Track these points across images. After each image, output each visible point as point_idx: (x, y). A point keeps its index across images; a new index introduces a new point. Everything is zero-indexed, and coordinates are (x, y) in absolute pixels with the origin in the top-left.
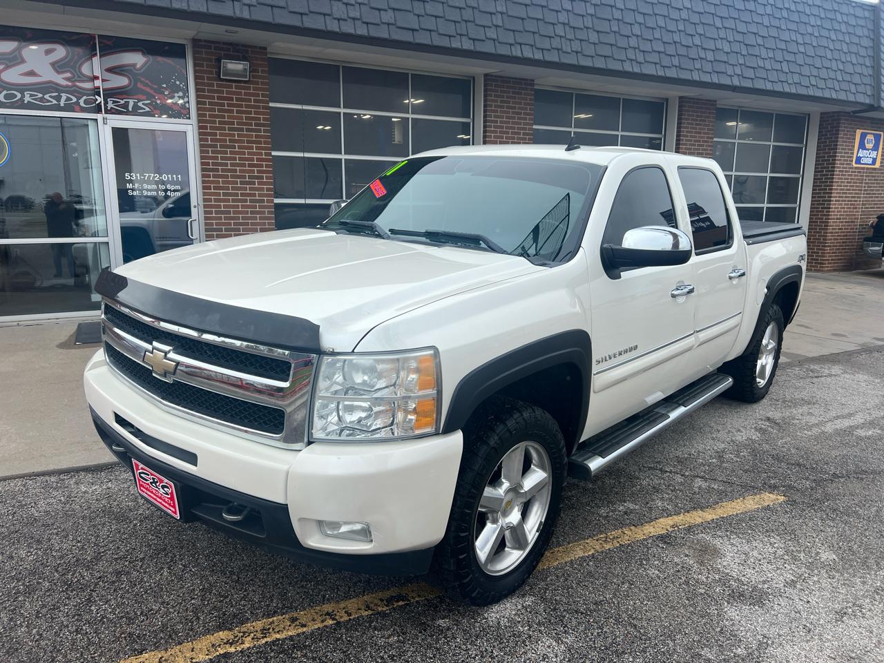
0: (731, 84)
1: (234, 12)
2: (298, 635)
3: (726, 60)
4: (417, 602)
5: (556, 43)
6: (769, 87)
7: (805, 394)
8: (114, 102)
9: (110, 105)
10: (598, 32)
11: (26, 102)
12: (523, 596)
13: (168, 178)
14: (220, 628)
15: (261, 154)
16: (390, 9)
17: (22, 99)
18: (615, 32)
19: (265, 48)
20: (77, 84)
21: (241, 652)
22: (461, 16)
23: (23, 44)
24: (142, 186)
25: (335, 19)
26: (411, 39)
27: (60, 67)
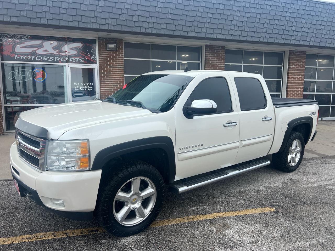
0: (309, 45)
1: (108, 28)
2: (51, 239)
3: (307, 35)
4: (100, 233)
5: (231, 32)
6: (327, 45)
7: (315, 171)
8: (72, 59)
9: (71, 60)
10: (249, 27)
11: (44, 60)
12: (141, 235)
13: (88, 84)
14: (28, 234)
15: (120, 76)
16: (165, 23)
17: (42, 59)
18: (256, 27)
19: (123, 39)
20: (60, 54)
21: (30, 242)
22: (192, 24)
23: (44, 41)
24: (80, 87)
25: (144, 28)
26: (172, 34)
27: (55, 48)
